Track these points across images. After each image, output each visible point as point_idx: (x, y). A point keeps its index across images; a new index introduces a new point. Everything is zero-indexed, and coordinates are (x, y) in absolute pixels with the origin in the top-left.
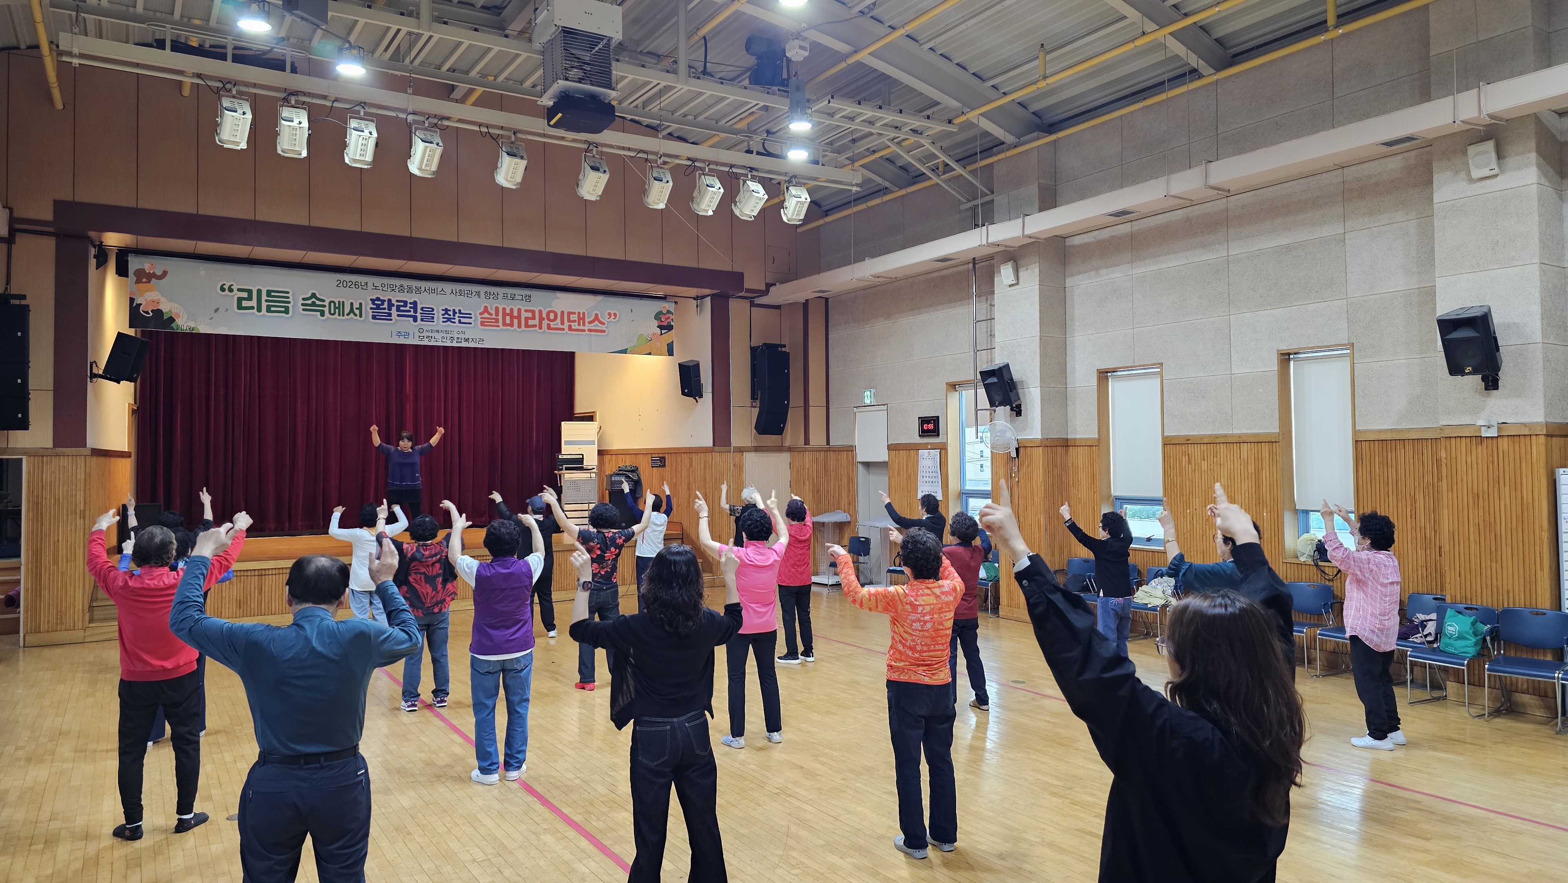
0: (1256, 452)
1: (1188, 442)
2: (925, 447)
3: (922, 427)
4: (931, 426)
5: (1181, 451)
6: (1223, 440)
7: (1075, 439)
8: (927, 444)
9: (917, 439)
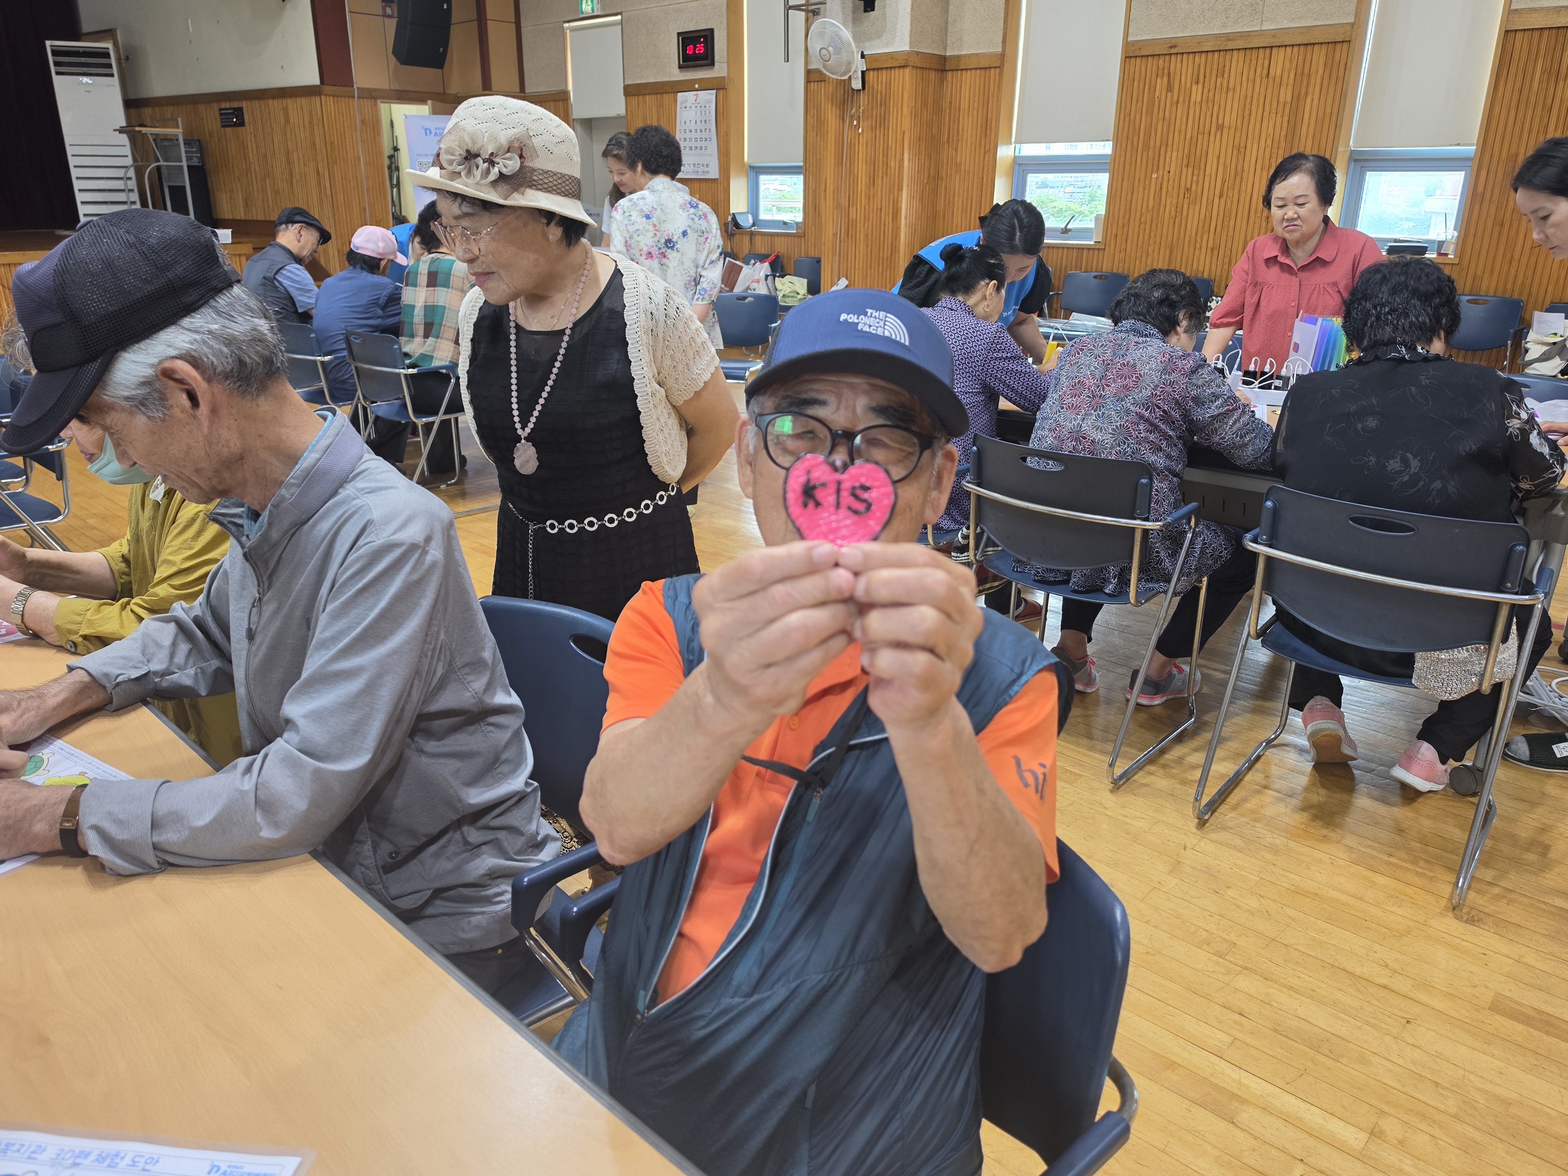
0: (1300, 64)
1: (1173, 51)
2: (687, 86)
3: (684, 50)
4: (700, 49)
5: (1155, 69)
6: (1241, 44)
7: (958, 57)
8: (694, 81)
9: (675, 74)
